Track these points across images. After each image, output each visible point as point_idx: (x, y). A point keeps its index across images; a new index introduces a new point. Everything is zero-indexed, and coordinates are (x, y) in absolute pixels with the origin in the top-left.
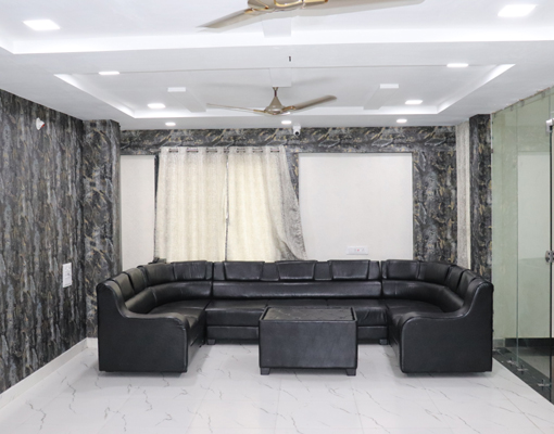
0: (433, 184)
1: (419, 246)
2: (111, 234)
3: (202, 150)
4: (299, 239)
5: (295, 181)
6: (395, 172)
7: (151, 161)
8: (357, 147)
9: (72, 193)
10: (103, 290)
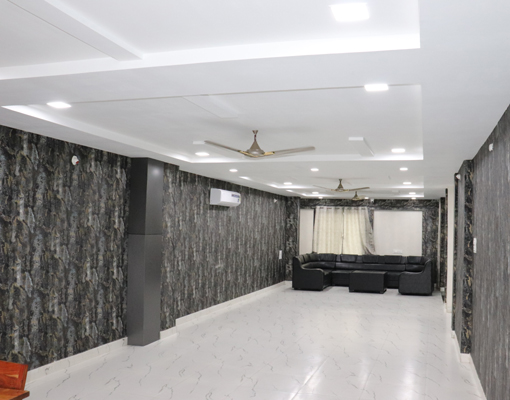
0: (430, 224)
1: (424, 251)
2: (296, 241)
3: (333, 208)
4: (373, 246)
5: (372, 221)
6: (414, 219)
7: (312, 212)
8: (398, 208)
9: (283, 224)
10: (295, 260)
